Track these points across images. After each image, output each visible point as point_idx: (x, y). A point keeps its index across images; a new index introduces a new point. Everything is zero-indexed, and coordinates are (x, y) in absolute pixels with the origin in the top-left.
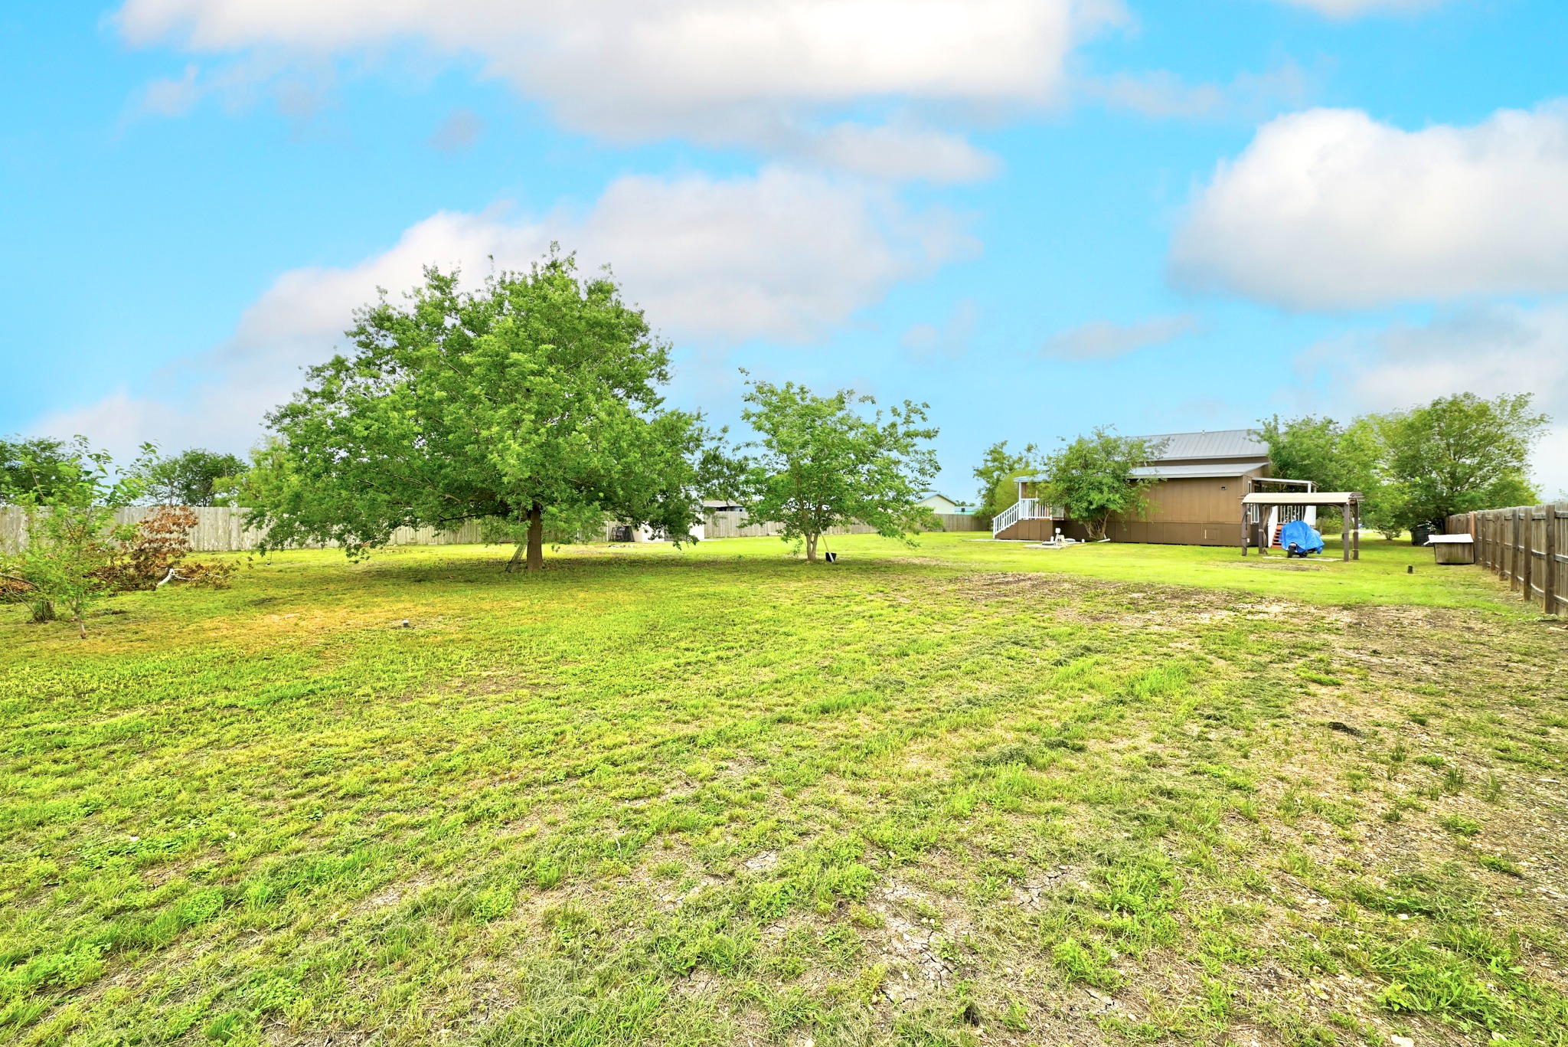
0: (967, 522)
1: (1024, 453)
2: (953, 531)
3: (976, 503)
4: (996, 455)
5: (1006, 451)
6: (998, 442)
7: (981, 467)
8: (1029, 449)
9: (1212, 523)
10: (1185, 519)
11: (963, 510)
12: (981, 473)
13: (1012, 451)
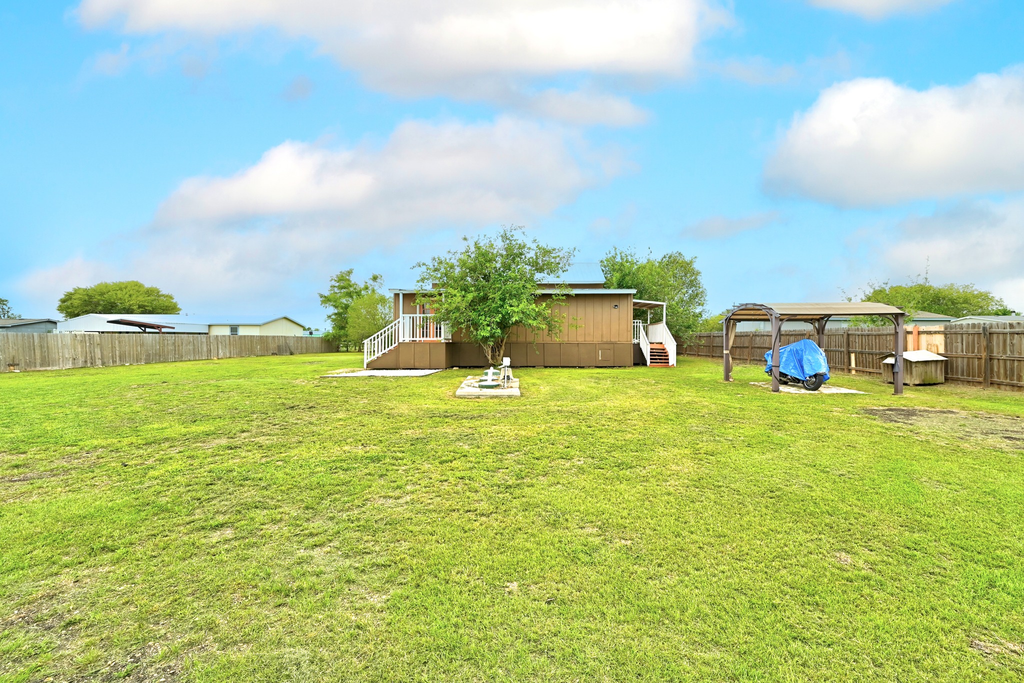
0: (317, 344)
1: (371, 282)
2: (301, 353)
3: (324, 327)
4: (344, 283)
5: (353, 279)
6: (345, 269)
7: (327, 293)
8: (375, 278)
9: (606, 343)
10: (581, 339)
11: (311, 333)
12: (326, 300)
13: (359, 279)
